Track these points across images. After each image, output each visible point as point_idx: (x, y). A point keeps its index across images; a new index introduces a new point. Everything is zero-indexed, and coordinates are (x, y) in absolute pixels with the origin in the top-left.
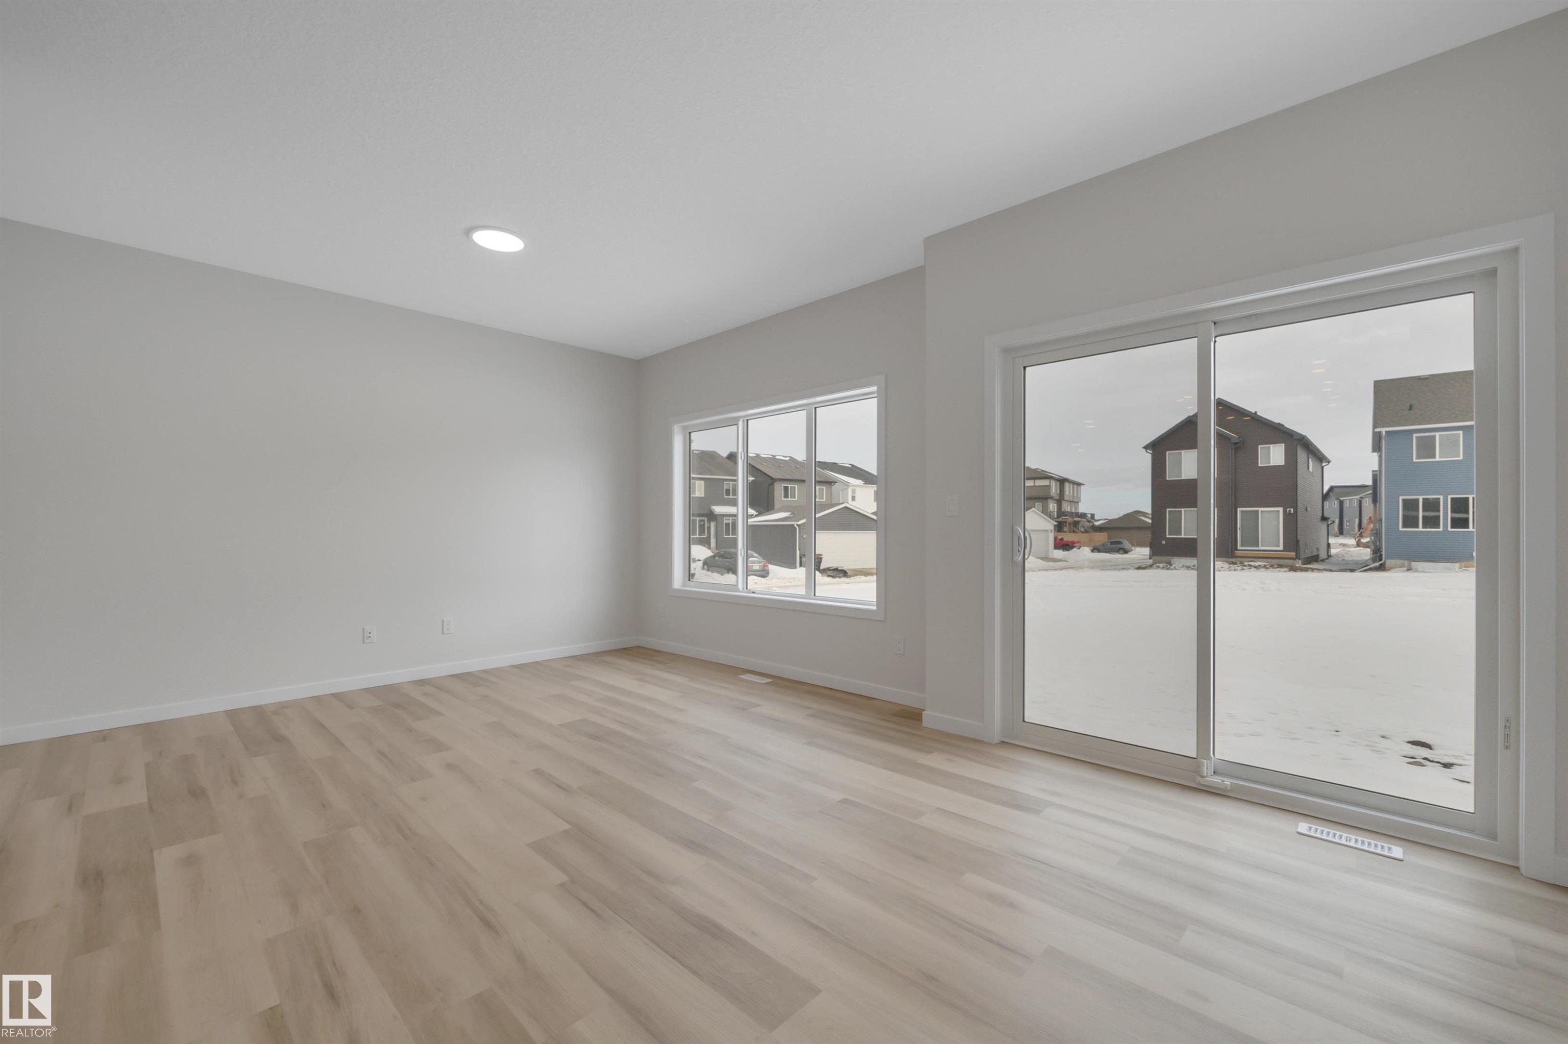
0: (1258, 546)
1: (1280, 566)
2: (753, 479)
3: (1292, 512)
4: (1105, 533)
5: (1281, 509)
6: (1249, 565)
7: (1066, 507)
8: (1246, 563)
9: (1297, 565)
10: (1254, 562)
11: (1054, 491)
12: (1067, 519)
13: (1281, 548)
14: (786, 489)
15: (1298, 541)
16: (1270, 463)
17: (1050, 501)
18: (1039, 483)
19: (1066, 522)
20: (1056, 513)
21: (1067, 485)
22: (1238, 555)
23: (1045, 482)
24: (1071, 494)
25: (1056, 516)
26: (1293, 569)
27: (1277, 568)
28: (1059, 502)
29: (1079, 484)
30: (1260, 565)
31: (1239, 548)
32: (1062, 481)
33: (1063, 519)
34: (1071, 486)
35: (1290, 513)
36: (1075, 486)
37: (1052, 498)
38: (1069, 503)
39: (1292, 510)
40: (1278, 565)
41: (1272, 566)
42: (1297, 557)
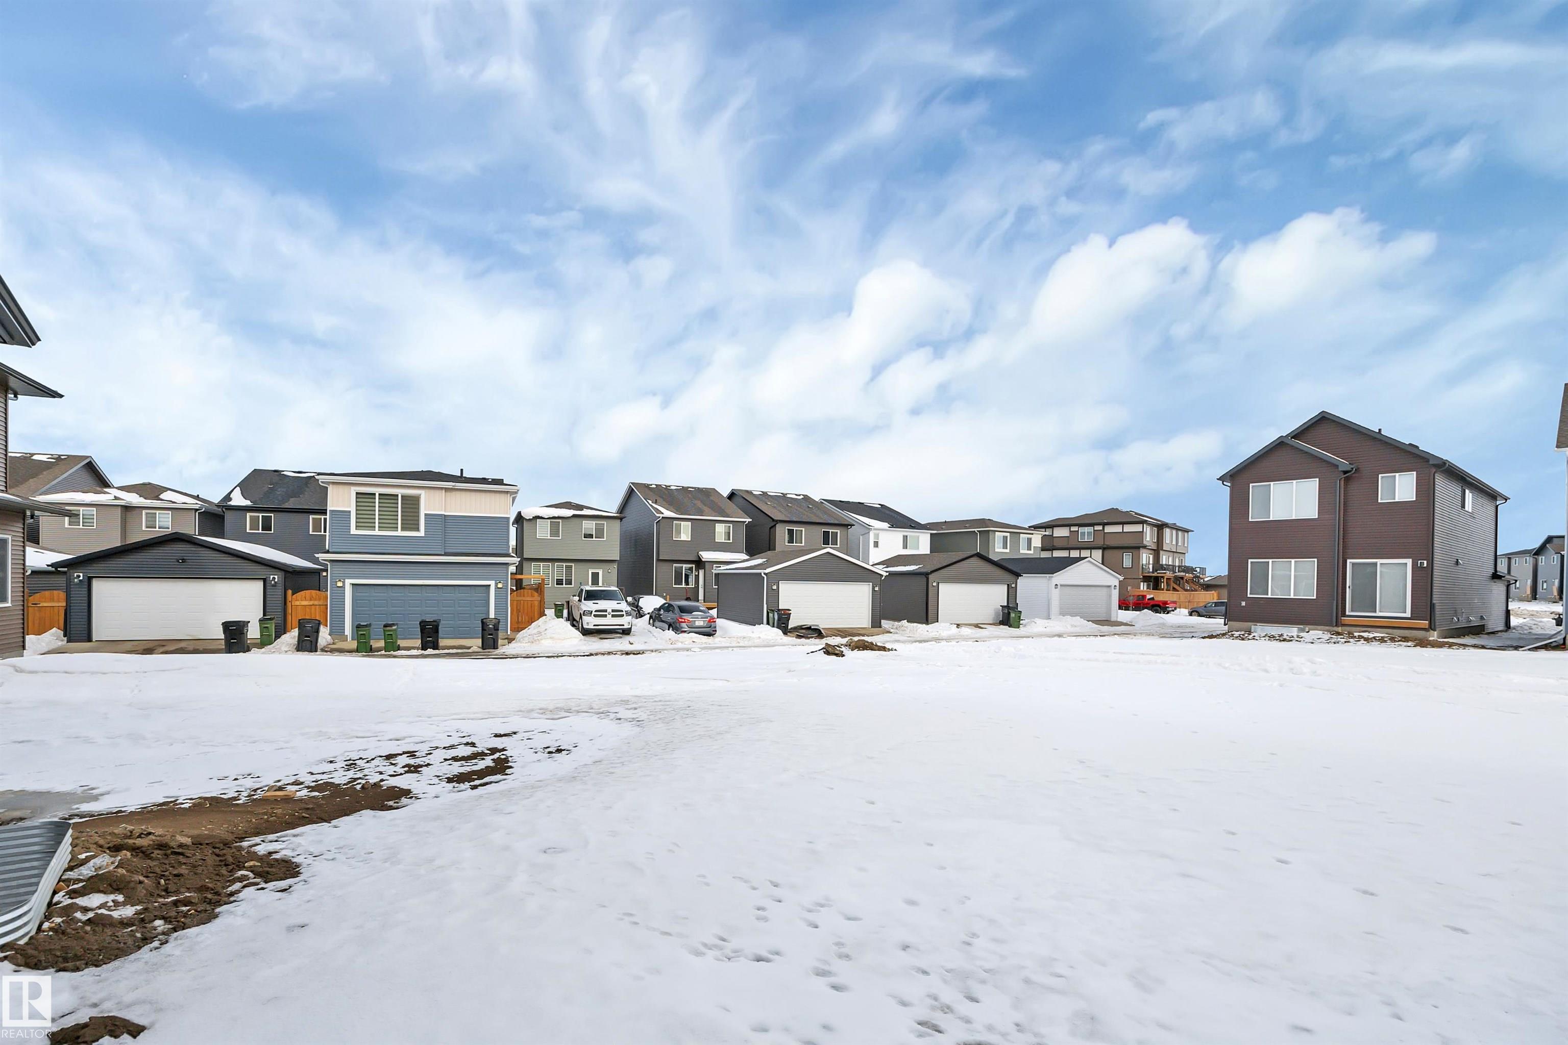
0: (1375, 612)
1: (1405, 639)
2: (751, 520)
3: (1425, 565)
4: (1213, 592)
5: (1409, 562)
6: (1360, 637)
7: (1165, 559)
8: (1356, 634)
9: (1431, 639)
10: (1369, 632)
11: (1148, 539)
12: (1165, 573)
13: (1408, 614)
14: (791, 532)
15: (1432, 606)
16: (1394, 499)
17: (1142, 550)
18: (1128, 528)
19: (1163, 577)
20: (1151, 566)
21: (1167, 531)
22: (1347, 623)
23: (1137, 528)
24: (1174, 543)
25: (1151, 570)
26: (1422, 643)
27: (1399, 641)
28: (1157, 552)
29: (1187, 531)
30: (1374, 638)
31: (1347, 613)
32: (1161, 527)
33: (1158, 573)
34: (1174, 532)
35: (1422, 567)
36: (1180, 533)
37: (1145, 547)
38: (1172, 554)
39: (1425, 562)
40: (1403, 637)
41: (1393, 640)
42: (1432, 627)
